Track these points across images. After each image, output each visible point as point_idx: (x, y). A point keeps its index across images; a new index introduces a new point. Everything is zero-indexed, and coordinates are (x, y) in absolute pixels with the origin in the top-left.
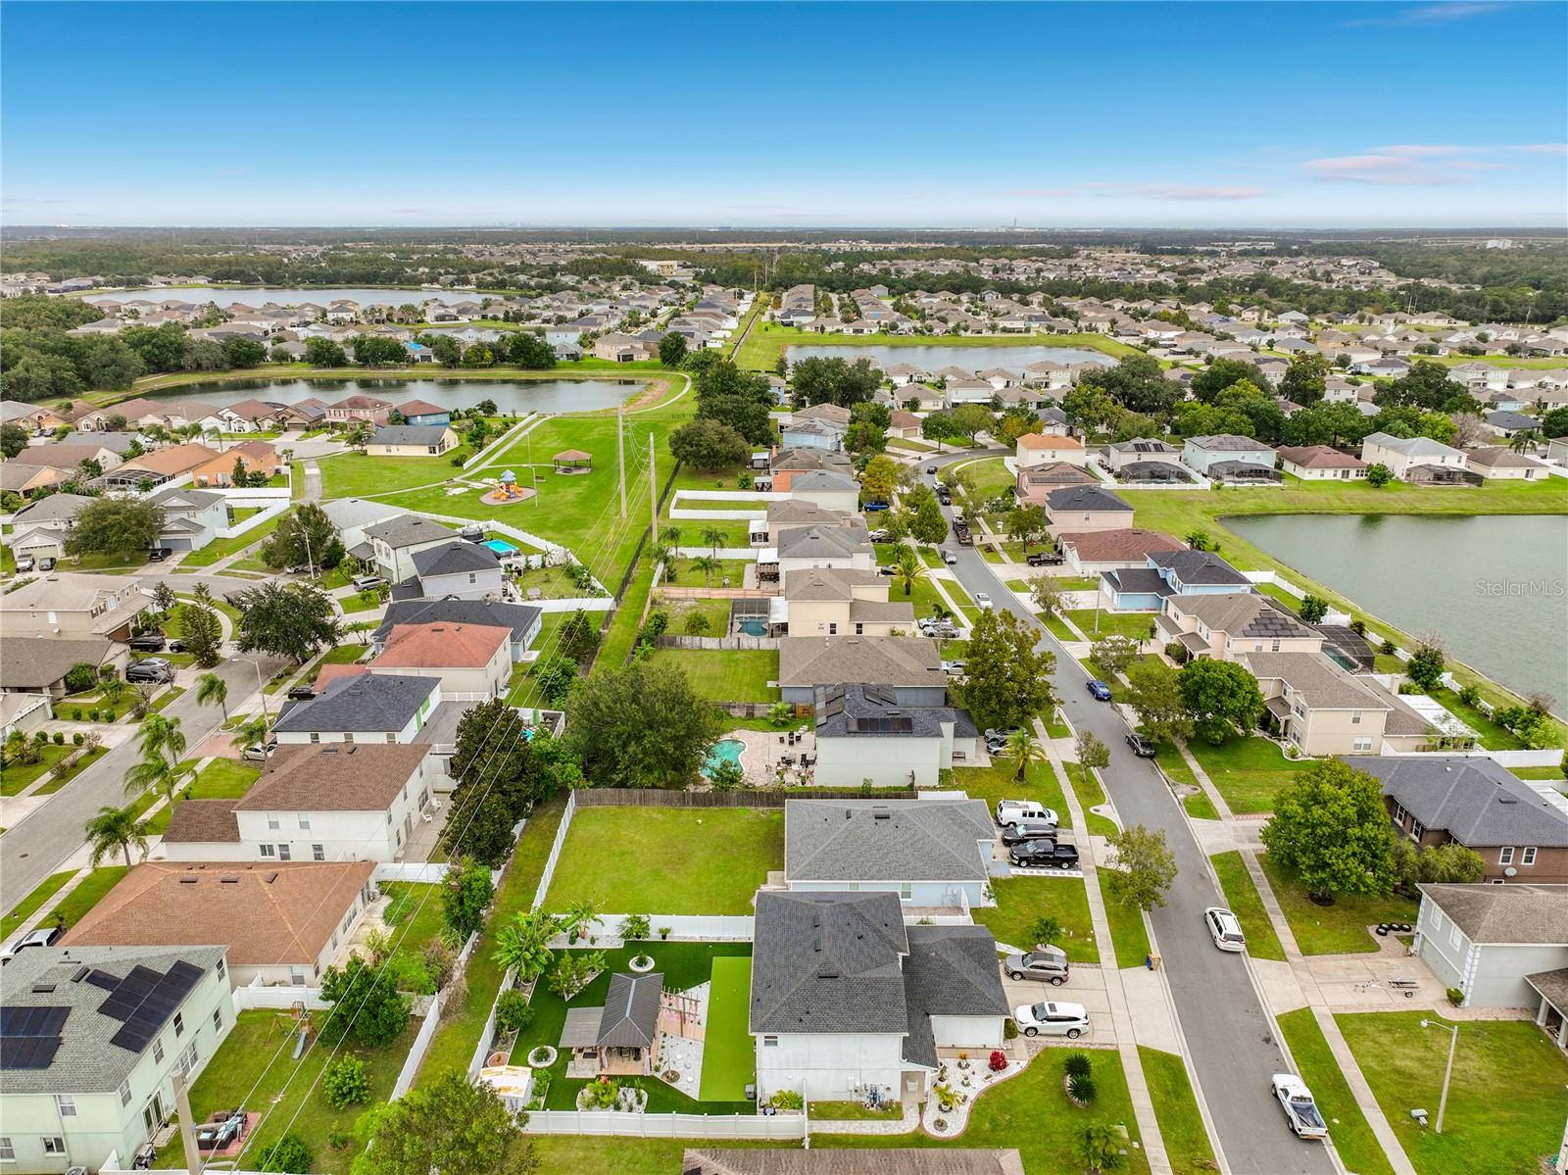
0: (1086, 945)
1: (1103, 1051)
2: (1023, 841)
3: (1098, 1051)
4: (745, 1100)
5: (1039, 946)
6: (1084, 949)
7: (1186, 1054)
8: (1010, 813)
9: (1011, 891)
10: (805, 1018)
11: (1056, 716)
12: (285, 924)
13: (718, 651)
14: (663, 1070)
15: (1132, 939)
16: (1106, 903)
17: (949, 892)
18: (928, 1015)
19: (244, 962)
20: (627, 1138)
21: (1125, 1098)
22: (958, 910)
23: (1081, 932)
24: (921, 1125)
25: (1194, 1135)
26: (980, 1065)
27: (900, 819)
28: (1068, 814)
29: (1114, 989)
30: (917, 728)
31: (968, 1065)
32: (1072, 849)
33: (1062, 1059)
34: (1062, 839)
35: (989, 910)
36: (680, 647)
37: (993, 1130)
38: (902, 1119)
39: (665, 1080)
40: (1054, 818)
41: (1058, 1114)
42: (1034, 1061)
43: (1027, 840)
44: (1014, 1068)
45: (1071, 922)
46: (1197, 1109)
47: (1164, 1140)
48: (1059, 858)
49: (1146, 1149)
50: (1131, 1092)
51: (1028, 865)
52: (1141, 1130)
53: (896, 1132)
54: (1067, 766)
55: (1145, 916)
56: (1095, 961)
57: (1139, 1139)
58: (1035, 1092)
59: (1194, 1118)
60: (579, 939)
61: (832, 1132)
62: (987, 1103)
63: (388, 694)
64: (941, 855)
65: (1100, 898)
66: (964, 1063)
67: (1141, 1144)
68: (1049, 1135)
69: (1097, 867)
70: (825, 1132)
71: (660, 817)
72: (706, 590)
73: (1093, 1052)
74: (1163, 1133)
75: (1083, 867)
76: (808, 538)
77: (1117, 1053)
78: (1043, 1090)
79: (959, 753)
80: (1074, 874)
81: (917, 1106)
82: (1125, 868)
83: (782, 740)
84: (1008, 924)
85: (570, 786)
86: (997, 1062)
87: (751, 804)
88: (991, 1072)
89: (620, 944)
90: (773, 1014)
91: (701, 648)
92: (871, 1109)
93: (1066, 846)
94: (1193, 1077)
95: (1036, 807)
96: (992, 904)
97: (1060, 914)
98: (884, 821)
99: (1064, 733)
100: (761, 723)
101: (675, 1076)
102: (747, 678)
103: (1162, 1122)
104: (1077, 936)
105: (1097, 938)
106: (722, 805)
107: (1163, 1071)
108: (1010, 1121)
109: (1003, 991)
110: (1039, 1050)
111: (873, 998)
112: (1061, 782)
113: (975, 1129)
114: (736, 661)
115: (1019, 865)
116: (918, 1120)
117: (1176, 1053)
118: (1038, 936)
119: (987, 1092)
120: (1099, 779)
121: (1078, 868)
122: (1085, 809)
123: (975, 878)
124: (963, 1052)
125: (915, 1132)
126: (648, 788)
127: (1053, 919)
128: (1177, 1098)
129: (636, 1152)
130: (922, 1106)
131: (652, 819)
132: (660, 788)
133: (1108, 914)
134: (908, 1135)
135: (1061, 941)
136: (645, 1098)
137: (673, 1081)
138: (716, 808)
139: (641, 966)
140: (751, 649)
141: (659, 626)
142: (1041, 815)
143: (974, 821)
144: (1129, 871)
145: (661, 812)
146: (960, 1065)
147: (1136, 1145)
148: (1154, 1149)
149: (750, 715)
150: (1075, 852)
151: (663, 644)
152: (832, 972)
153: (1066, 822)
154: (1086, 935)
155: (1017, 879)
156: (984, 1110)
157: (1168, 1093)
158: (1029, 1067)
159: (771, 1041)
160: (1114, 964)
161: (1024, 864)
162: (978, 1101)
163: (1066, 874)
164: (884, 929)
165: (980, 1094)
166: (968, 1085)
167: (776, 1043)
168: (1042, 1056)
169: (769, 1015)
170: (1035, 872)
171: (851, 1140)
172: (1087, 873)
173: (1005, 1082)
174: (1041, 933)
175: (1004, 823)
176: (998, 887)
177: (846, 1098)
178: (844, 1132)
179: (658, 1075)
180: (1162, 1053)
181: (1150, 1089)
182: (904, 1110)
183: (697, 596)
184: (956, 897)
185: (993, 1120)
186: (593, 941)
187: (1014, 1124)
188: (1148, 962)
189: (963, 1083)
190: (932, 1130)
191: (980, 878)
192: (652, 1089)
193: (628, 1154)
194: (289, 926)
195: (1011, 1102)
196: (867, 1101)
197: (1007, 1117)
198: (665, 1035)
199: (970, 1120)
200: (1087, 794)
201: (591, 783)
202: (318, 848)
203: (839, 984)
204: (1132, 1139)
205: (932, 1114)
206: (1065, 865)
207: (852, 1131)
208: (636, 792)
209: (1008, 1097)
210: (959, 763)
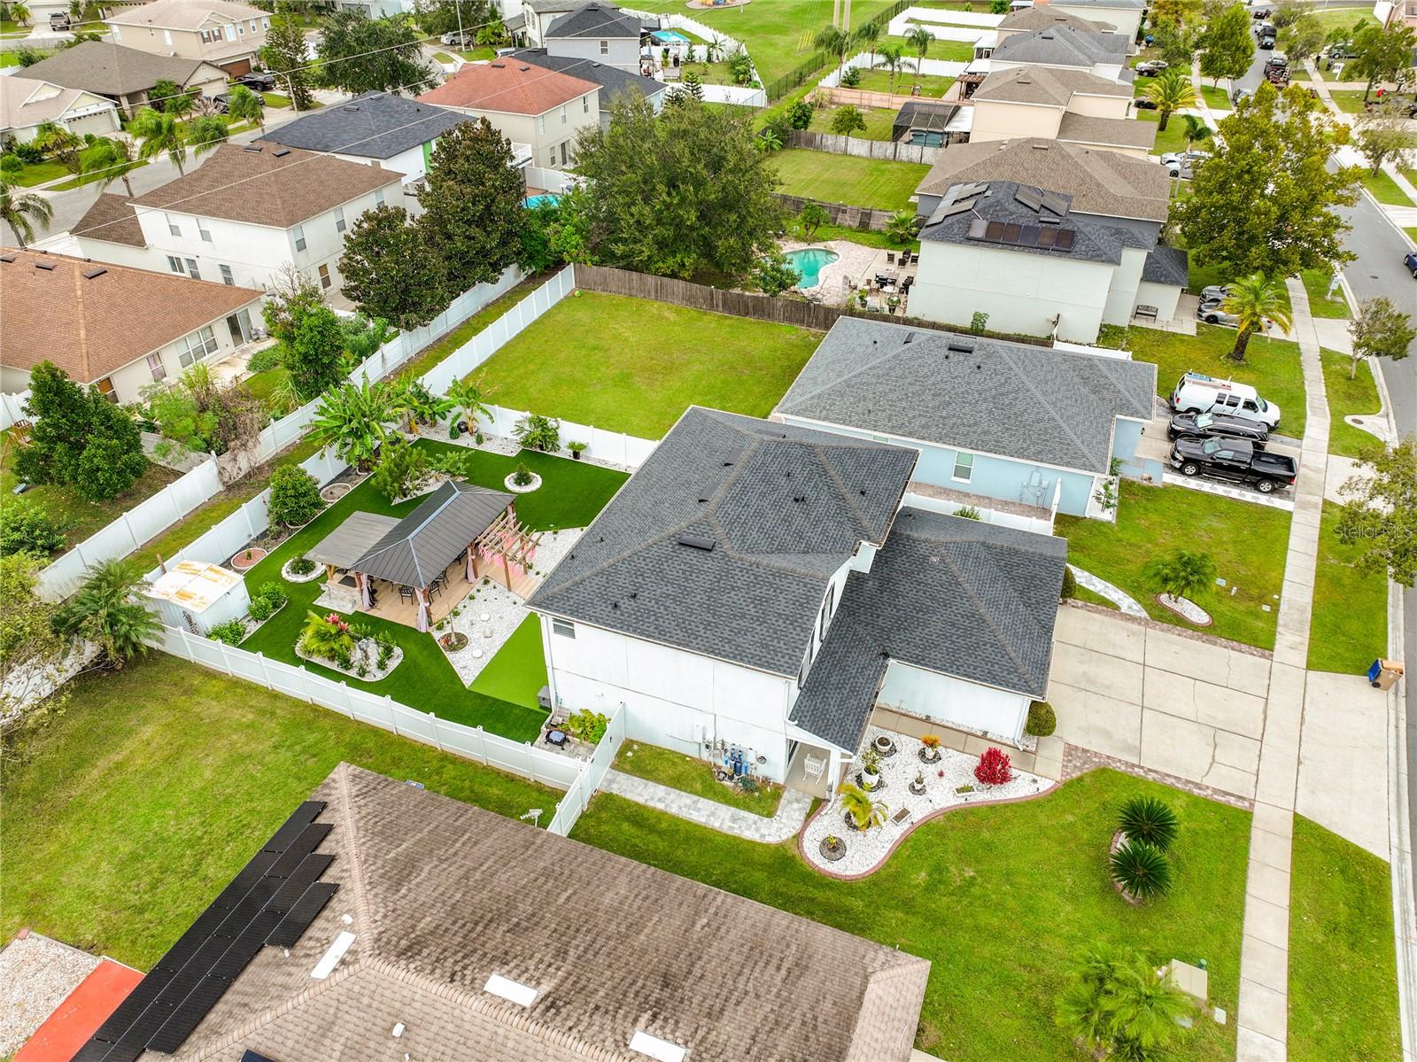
0: (1257, 615)
1: (1219, 805)
2: (1204, 436)
3: (1207, 801)
4: (537, 709)
5: (1164, 597)
6: (1249, 620)
7: (1401, 860)
8: (1196, 393)
9: (1150, 505)
10: (626, 604)
11: (1334, 286)
12: (78, 330)
13: (867, 159)
14: (447, 630)
15: (1354, 626)
16: (1321, 557)
17: (1035, 482)
18: (886, 656)
19: (18, 365)
20: (328, 713)
21: (1232, 909)
22: (1043, 512)
23: (1254, 592)
24: (798, 837)
25: (1368, 1039)
26: (960, 764)
27: (989, 356)
28: (1302, 417)
29: (1284, 703)
30: (1081, 247)
31: (937, 758)
32: (1288, 463)
33: (1124, 797)
34: (1273, 447)
35: (1096, 523)
36: (819, 148)
37: (930, 888)
38: (770, 815)
39: (441, 645)
40: (1273, 414)
41: (1073, 898)
42: (1068, 785)
43: (1210, 436)
44: (1020, 787)
45: (1243, 572)
46: (1393, 982)
47: (1292, 1027)
48: (1256, 473)
49: (1242, 1031)
50: (1248, 899)
51: (1198, 474)
52: (1244, 987)
53: (749, 835)
54: (1327, 357)
55: (1395, 591)
56: (1263, 644)
57: (1232, 1006)
58: (1045, 843)
59: (1382, 1001)
60: (467, 434)
61: (641, 800)
62: (942, 835)
63: (392, 117)
64: (1039, 421)
65: (1313, 549)
66: (930, 753)
67: (1233, 1019)
68: (1037, 934)
69: (1325, 502)
70: (629, 796)
71: (672, 317)
72: (885, 97)
73: (1197, 803)
74: (1293, 1008)
75: (1298, 496)
76: (1038, 37)
77: (1247, 816)
78: (1062, 842)
79: (1147, 308)
80: (1277, 502)
81: (808, 802)
82: (1382, 506)
83: (891, 258)
84: (1122, 552)
85: (566, 257)
86: (992, 769)
87: (802, 322)
88: (973, 781)
89: (512, 450)
90: (576, 584)
91: (845, 153)
92: (727, 783)
93: (1278, 457)
94: (1405, 912)
95: (1246, 392)
96: (1108, 516)
97: (1223, 556)
98: (961, 356)
99: (1340, 311)
100: (874, 238)
101: (460, 642)
102: (887, 189)
103: (1299, 986)
104: (1244, 595)
105: (1283, 608)
106: (762, 316)
107: (1338, 882)
108: (971, 882)
109: (1048, 652)
110: (1087, 768)
111: (758, 601)
112: (1307, 374)
113: (896, 877)
114: (882, 172)
115: (1181, 471)
116: (798, 826)
117: (1380, 852)
118: (1166, 580)
119: (952, 815)
120: (1380, 379)
121: (1288, 496)
122: (1337, 416)
123: (1084, 466)
124: (935, 734)
125: (782, 845)
126: (664, 275)
127: (1204, 557)
128: (1353, 946)
129: (326, 739)
130: (818, 804)
131: (661, 317)
132: (684, 279)
133: (1319, 575)
134: (768, 846)
135: (1207, 597)
136: (393, 665)
137: (453, 648)
138: (753, 320)
139: (519, 484)
140: (910, 162)
141: (799, 118)
142: (1250, 405)
143: (1121, 387)
144: (1390, 509)
145: (678, 312)
146: (922, 754)
147: (1220, 1016)
148: (1259, 1039)
149: (864, 226)
150: (1291, 468)
151: (798, 143)
152: (705, 541)
153: (1293, 425)
154: (1261, 599)
155: (1168, 489)
156: (930, 845)
157: (1334, 928)
158: (1053, 795)
159: (565, 629)
160: (1300, 658)
161: (1191, 470)
162: (927, 825)
163: (1263, 500)
164: (854, 500)
165: (936, 814)
166: (921, 792)
167: (571, 634)
168: (1087, 780)
169: (567, 584)
170: (1207, 487)
171: (664, 825)
172: (1304, 506)
173: (992, 807)
174: (1171, 575)
175: (1180, 407)
176: (1131, 494)
177: (692, 751)
178: (661, 806)
179: (437, 635)
180: (1347, 844)
181: (1294, 907)
182: (783, 801)
183: (874, 104)
184: (1046, 491)
185: (939, 869)
186: (480, 440)
187: (976, 891)
188: (1374, 673)
189: (912, 787)
190: (812, 851)
191: (1092, 468)
192: (414, 650)
193: (311, 738)
194: (83, 333)
195: (989, 846)
196: (727, 768)
197: (969, 873)
198: (486, 582)
199: (894, 855)
200: (1349, 397)
201: (596, 258)
202: (226, 270)
203: (709, 564)
204: (1214, 999)
205: (829, 824)
206: (1266, 486)
207: (674, 810)
208: (651, 280)
209: (986, 835)
210: (1141, 323)
